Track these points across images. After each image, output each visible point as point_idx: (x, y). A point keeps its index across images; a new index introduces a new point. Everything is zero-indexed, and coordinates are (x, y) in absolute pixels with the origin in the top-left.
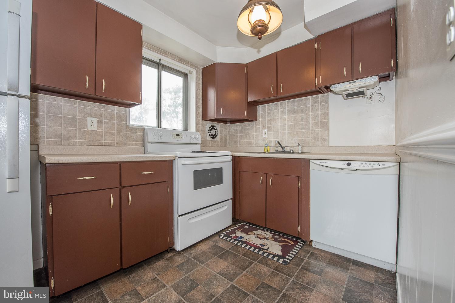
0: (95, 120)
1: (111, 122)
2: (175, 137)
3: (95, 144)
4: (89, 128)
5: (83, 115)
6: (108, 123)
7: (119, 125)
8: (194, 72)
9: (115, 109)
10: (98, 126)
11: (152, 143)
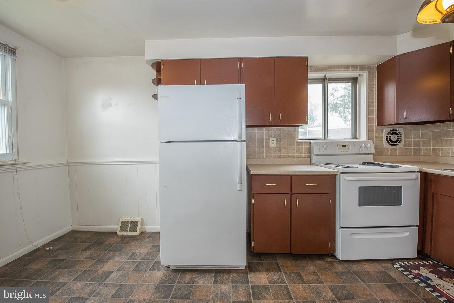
0: (275, 139)
1: (285, 140)
2: (340, 148)
3: (275, 157)
4: (272, 146)
5: (267, 137)
6: (283, 141)
7: (290, 141)
8: (365, 74)
9: (288, 130)
10: (276, 144)
11: (317, 155)
